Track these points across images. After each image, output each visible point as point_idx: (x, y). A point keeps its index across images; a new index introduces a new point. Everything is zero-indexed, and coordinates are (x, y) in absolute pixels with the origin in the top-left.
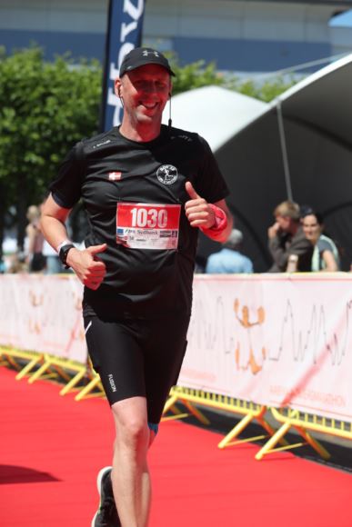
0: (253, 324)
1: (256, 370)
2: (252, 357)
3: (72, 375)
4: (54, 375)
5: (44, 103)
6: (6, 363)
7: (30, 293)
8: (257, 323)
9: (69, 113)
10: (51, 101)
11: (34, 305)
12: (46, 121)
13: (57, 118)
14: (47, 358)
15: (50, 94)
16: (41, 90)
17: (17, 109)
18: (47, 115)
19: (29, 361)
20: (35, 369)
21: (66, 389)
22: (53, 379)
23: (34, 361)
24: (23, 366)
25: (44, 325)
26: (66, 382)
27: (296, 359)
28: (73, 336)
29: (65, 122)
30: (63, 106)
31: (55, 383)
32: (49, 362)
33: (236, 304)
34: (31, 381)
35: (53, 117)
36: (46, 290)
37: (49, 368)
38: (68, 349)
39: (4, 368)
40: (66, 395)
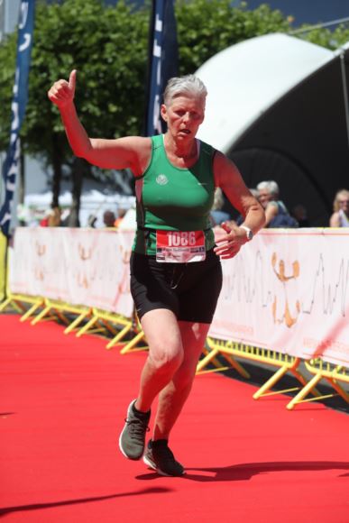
0: (289, 278)
1: (291, 323)
2: (287, 310)
3: (119, 330)
4: (102, 330)
5: (102, 49)
6: (55, 318)
7: (79, 246)
8: (293, 277)
9: (127, 59)
10: (109, 47)
11: (83, 258)
12: (104, 68)
13: (115, 65)
14: (95, 312)
15: (108, 40)
16: (99, 35)
17: (74, 57)
18: (105, 62)
19: (78, 315)
20: (82, 324)
21: (112, 343)
22: (101, 333)
23: (84, 313)
24: (72, 320)
25: (93, 279)
26: (112, 336)
27: (325, 312)
28: (120, 289)
29: (123, 69)
30: (123, 52)
31: (103, 338)
32: (97, 315)
33: (274, 258)
34: (78, 334)
35: (112, 64)
36: (95, 244)
37: (97, 322)
38: (115, 303)
39: (53, 323)
40: (112, 348)
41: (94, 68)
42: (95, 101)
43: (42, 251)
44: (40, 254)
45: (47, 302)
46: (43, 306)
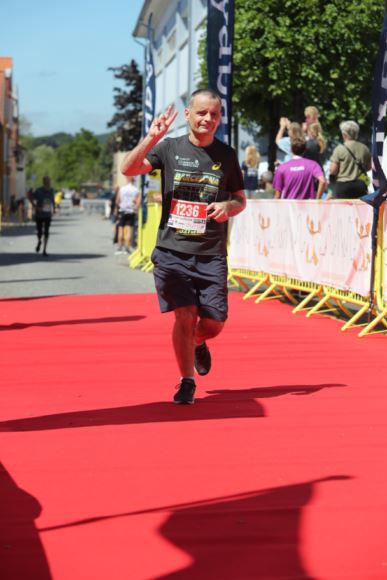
3: (354, 312)
4: (334, 310)
5: (323, 11)
6: (281, 296)
7: (308, 219)
9: (350, 21)
10: (330, 8)
11: (312, 232)
12: (322, 30)
13: (336, 27)
14: (325, 290)
17: (292, 17)
18: (326, 22)
19: (307, 293)
20: (312, 303)
21: (347, 325)
22: (331, 313)
23: (313, 292)
24: (300, 300)
25: (323, 255)
26: (348, 318)
28: (355, 266)
29: (343, 31)
30: (344, 14)
31: (334, 318)
32: (328, 294)
34: (308, 315)
35: (332, 26)
36: (325, 216)
37: (327, 301)
38: (349, 282)
39: (277, 301)
40: (347, 330)
41: (313, 31)
42: (314, 66)
43: (266, 225)
44: (263, 228)
45: (272, 280)
46: (267, 283)
